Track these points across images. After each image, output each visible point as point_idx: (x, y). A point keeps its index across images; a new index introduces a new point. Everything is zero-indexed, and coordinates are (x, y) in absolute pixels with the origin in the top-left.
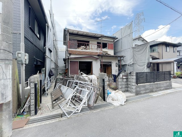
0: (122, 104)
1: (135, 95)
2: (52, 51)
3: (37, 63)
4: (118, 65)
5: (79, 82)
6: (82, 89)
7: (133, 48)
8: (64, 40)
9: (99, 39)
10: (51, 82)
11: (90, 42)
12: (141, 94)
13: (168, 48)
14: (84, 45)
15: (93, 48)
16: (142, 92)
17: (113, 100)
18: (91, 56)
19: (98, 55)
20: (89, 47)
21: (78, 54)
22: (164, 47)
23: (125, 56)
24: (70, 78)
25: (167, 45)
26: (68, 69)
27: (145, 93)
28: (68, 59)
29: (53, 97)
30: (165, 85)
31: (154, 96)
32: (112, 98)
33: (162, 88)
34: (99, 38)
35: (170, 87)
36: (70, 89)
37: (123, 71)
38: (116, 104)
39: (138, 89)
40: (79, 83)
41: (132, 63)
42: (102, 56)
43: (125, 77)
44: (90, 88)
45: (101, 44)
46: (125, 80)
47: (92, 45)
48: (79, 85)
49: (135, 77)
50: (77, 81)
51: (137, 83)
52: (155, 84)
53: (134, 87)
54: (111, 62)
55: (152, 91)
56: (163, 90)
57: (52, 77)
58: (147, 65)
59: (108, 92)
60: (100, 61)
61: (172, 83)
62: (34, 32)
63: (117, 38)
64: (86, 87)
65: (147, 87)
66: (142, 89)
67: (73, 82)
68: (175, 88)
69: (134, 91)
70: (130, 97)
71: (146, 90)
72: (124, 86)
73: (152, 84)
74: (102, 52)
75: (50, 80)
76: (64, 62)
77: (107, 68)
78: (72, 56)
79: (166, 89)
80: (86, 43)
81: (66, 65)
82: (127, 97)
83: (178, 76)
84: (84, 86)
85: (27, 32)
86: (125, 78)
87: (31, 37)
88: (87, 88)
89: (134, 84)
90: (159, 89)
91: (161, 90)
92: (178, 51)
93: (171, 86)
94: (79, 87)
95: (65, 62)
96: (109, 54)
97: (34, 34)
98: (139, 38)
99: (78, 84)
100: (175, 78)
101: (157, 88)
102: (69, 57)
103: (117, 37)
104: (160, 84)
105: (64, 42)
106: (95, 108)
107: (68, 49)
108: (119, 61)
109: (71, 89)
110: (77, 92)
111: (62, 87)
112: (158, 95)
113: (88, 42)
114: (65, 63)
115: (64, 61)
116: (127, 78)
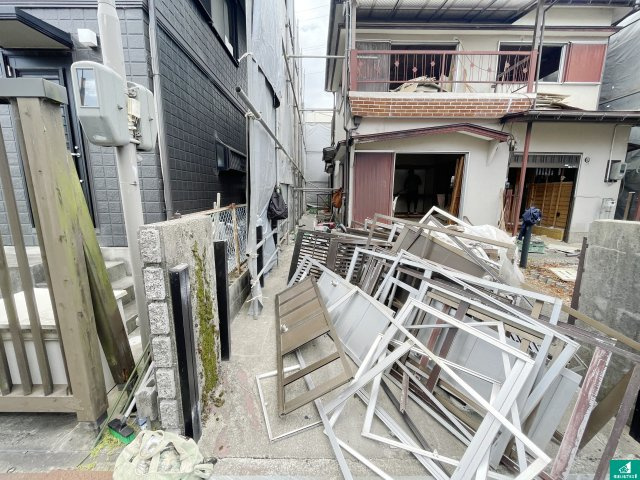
2: (282, 101)
3: (226, 161)
5: (430, 267)
6: (451, 320)
8: (329, 53)
9: (515, 24)
10: (279, 243)
14: (433, 63)
18: (464, 124)
19: (504, 120)
24: (365, 234)
26: (343, 192)
28: (350, 142)
29: (283, 330)
36: (368, 297)
40: (428, 275)
42: (532, 122)
44: (541, 336)
48: (430, 289)
50: (415, 261)
54: (574, 159)
57: (280, 223)
60: (512, 149)
62: (206, 18)
64: (495, 317)
67: (391, 262)
74: (534, 95)
75: (275, 236)
76: (324, 163)
78: (365, 130)
80: (444, 52)
81: (332, 176)
84: (469, 306)
85: (175, 11)
87: (198, 41)
88: (506, 322)
94: (433, 303)
95: (329, 165)
97: (206, 26)
99: (425, 285)
102: (353, 135)
105: (328, 60)
107: (352, 94)
109: (373, 300)
110: (416, 333)
111: (323, 277)
114: (330, 169)
115: (327, 162)
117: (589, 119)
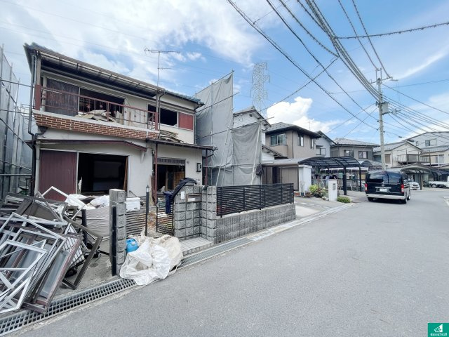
0: (161, 277)
1: (213, 244)
4: (201, 170)
5: (27, 220)
7: (234, 131)
9: (153, 98)
11: (126, 102)
12: (229, 238)
13: (302, 138)
14: (101, 106)
15: (135, 120)
16: (231, 234)
17: (139, 267)
18: (123, 140)
19: (147, 141)
20: (123, 115)
21: (74, 132)
22: (296, 137)
23: (216, 149)
25: (301, 132)
27: (239, 235)
28: (35, 143)
30: (283, 213)
31: (256, 239)
32: (136, 264)
33: (277, 221)
34: (154, 95)
35: (291, 216)
37: (187, 184)
38: (143, 279)
39: (222, 227)
40: (24, 225)
41: (231, 165)
42: (157, 143)
43: (193, 199)
44: (55, 240)
45: (155, 111)
46: (194, 207)
47: (132, 111)
48: (22, 232)
49: (214, 199)
51: (220, 212)
52: (262, 213)
53: (211, 224)
54: (183, 161)
55: (255, 229)
56: (279, 223)
58: (257, 170)
59: (130, 246)
60: (153, 156)
61: (297, 208)
63: (202, 105)
64: (44, 238)
65: (243, 221)
66: (233, 226)
68: (301, 218)
69: (211, 232)
70: (200, 251)
71: (241, 227)
72: (189, 223)
73: (255, 214)
74: (159, 132)
77: (176, 176)
78: (50, 136)
79: (285, 221)
80: (109, 102)
82: (186, 253)
83: (313, 194)
86: (194, 202)
89: (211, 215)
90: (270, 222)
91: (274, 225)
92: (317, 147)
93: (294, 214)
96: (179, 141)
98: (251, 111)
99: (20, 230)
100: (308, 197)
101: (266, 221)
102: (39, 138)
103: (202, 101)
104: (272, 211)
106: (56, 309)
108: (203, 158)
112: (265, 236)
113: (122, 101)
116: (197, 200)
117: (193, 147)
